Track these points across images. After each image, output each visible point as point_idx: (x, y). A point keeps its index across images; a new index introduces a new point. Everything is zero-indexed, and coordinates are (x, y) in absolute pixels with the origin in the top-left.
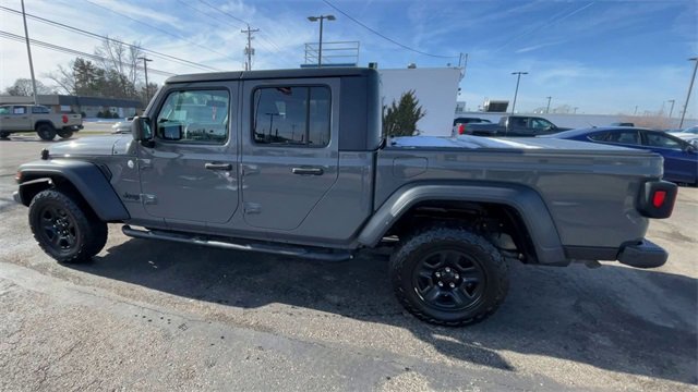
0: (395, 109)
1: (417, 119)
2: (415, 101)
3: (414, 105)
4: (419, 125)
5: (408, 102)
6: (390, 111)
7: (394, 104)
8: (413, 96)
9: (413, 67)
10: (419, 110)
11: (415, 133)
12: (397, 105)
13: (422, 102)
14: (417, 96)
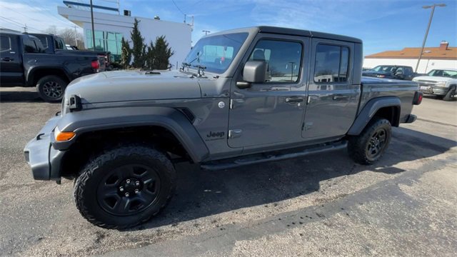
0: (153, 48)
1: (169, 56)
2: (166, 44)
3: (166, 47)
4: (171, 60)
5: (161, 42)
6: (149, 49)
7: (152, 44)
8: (164, 40)
9: (158, 18)
10: (169, 50)
11: (169, 66)
12: (154, 45)
13: (172, 44)
14: (168, 40)
